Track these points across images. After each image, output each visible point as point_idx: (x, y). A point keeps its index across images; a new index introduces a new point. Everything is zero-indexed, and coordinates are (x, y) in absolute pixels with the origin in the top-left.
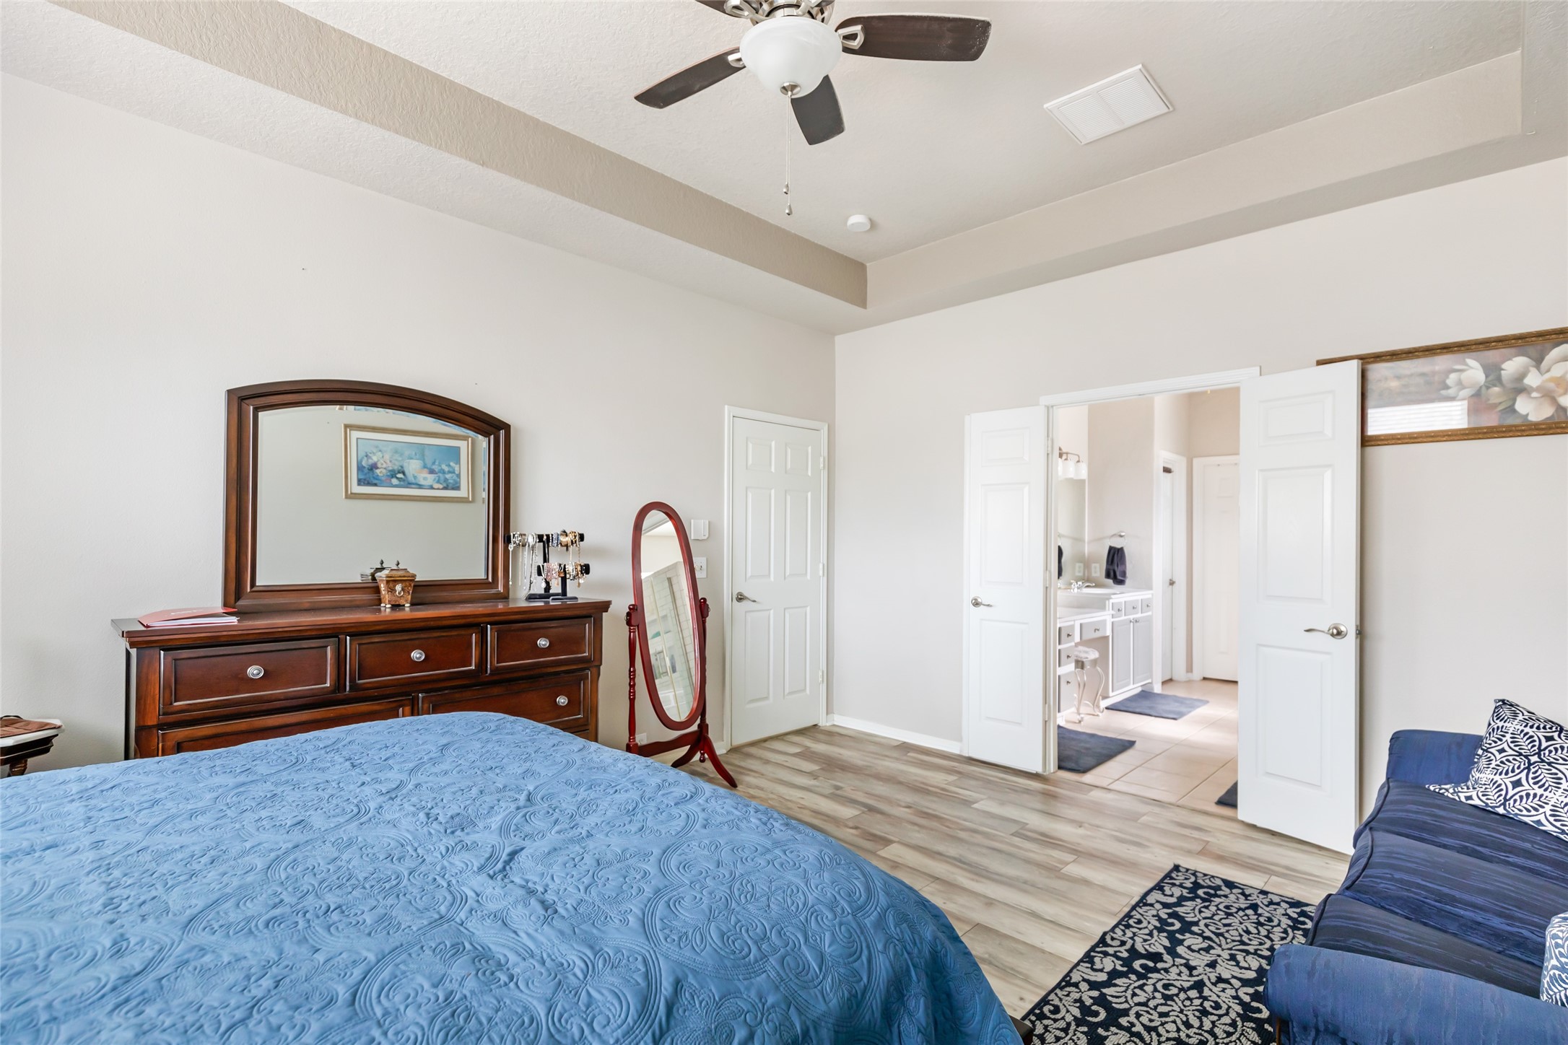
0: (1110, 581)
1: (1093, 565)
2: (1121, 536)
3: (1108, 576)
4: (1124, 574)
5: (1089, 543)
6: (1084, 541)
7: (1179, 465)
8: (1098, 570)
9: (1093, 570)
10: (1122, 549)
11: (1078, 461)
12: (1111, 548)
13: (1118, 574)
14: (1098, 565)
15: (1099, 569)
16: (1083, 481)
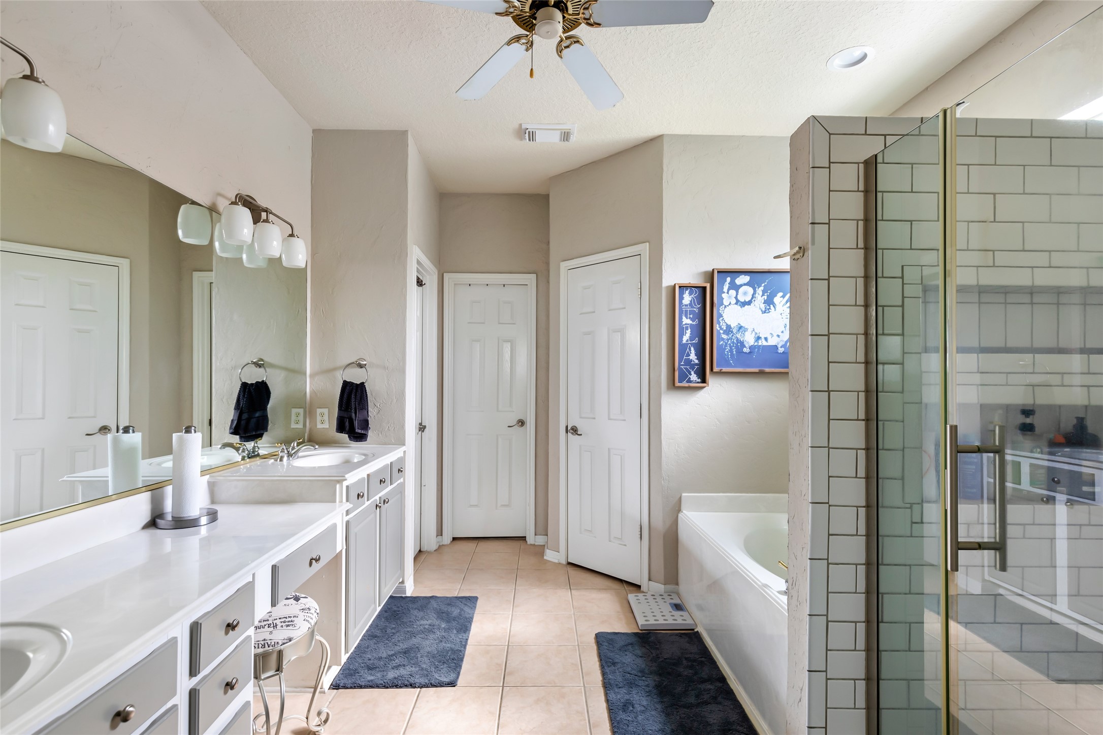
0: (345, 437)
1: (319, 411)
2: (361, 366)
3: (341, 428)
4: (365, 424)
5: (311, 376)
6: (305, 374)
7: (431, 281)
8: (326, 417)
9: (319, 418)
10: (363, 384)
11: (292, 235)
12: (346, 384)
13: (356, 424)
14: (326, 411)
15: (326, 420)
16: (300, 273)
